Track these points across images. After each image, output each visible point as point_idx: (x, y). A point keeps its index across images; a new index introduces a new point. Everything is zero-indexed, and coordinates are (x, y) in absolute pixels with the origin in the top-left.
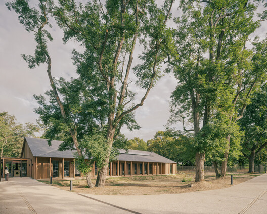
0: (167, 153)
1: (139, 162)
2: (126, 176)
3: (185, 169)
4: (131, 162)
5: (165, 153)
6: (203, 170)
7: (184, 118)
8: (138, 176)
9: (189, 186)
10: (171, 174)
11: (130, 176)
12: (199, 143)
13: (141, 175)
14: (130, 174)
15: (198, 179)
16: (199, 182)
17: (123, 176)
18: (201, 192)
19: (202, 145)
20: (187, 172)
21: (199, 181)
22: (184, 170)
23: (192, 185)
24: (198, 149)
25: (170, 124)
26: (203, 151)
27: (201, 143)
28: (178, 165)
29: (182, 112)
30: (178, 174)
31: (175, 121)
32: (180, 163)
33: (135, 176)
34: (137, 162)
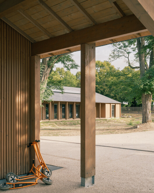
0: (107, 91)
1: (69, 102)
2: (51, 120)
3: (132, 111)
4: (57, 102)
5: (104, 90)
6: (150, 111)
7: (128, 53)
8: (68, 120)
9: (135, 127)
10: (113, 118)
11: (56, 120)
12: (145, 85)
13: (72, 119)
14: (56, 117)
15: (145, 121)
16: (146, 124)
17: (47, 120)
18: (146, 132)
19: (147, 87)
20: (135, 115)
21: (146, 122)
22: (131, 113)
23: (138, 127)
24: (144, 90)
25: (112, 59)
26: (150, 93)
27: (147, 85)
28: (122, 105)
29: (127, 46)
30: (122, 117)
31: (119, 56)
32: (126, 104)
33: (64, 120)
34: (66, 102)
